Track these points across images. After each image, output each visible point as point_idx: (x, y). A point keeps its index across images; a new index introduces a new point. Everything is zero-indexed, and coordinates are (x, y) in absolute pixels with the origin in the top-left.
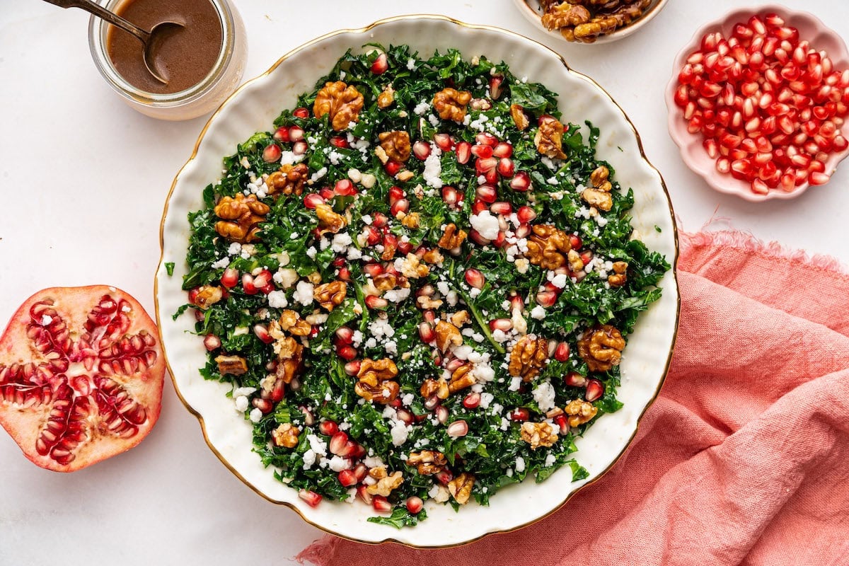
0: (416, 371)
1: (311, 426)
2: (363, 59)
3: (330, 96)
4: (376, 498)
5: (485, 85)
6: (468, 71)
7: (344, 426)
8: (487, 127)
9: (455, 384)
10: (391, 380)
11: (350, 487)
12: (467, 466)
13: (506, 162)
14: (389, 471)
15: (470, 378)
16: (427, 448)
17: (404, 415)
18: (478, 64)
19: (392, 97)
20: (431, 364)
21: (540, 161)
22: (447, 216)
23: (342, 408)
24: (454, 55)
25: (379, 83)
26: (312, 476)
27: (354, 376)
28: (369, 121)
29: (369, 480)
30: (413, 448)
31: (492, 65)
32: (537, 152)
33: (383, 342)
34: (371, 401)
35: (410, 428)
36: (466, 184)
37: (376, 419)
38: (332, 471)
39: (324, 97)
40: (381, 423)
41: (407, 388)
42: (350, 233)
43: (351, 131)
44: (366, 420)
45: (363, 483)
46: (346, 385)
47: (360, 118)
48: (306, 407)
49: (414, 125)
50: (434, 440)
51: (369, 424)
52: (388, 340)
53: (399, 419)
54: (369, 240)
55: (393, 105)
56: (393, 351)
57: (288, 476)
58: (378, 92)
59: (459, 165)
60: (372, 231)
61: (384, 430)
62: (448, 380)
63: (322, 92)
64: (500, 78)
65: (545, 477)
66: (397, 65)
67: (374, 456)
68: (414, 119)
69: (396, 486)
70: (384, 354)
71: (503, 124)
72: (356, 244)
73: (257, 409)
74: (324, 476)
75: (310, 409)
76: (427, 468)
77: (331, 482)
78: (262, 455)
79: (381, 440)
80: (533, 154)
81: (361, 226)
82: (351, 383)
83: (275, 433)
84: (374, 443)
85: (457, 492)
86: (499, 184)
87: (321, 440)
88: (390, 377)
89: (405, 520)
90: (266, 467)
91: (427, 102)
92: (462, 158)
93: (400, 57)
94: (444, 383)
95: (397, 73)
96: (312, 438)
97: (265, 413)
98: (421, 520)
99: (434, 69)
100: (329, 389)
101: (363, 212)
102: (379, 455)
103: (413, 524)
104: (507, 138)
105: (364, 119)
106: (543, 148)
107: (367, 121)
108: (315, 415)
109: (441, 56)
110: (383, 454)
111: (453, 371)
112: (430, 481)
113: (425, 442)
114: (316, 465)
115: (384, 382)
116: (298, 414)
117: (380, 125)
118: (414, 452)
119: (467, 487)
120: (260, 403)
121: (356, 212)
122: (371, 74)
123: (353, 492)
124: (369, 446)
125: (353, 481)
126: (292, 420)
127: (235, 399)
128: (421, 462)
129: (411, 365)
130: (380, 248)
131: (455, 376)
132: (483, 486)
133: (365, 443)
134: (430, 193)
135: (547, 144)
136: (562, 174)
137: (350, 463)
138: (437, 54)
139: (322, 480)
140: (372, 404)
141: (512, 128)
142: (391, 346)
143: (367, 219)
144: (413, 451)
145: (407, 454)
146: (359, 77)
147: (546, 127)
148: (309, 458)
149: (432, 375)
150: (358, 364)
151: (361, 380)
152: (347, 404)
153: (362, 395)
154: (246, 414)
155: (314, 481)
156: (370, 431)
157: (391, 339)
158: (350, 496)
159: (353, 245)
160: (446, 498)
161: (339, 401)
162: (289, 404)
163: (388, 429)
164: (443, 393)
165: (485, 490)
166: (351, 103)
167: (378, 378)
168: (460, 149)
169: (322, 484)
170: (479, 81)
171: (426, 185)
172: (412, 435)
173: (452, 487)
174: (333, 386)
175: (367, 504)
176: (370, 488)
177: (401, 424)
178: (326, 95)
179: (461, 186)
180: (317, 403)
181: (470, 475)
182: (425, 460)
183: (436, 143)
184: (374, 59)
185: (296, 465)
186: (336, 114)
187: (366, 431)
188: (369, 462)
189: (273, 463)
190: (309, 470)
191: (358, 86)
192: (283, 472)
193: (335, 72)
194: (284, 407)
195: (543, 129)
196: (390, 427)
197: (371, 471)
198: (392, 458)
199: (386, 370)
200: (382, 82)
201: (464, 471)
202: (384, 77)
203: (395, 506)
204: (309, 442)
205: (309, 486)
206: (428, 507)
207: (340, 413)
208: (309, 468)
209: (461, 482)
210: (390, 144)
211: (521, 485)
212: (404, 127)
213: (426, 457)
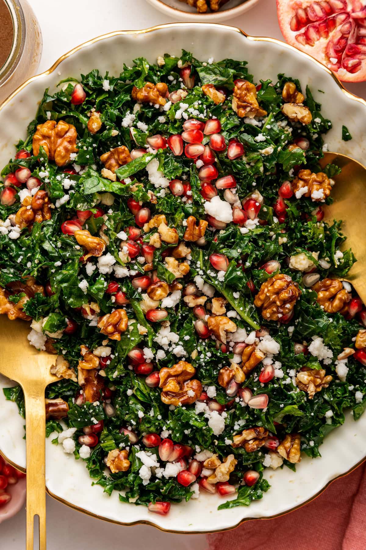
0: (207, 363)
1: (136, 444)
2: (61, 95)
3: (45, 137)
4: (218, 486)
5: (177, 79)
6: (160, 72)
7: (165, 434)
8: (190, 112)
9: (247, 364)
10: (191, 379)
11: (192, 484)
12: (287, 429)
13: (217, 138)
14: (221, 459)
15: (259, 354)
16: (246, 427)
17: (214, 405)
18: (164, 63)
19: (99, 120)
20: (219, 354)
21: (244, 123)
22: (184, 210)
23: (157, 419)
24: (142, 64)
25: (83, 112)
26: (153, 489)
27: (156, 387)
28: (87, 148)
29: (206, 473)
30: (234, 431)
31: (177, 60)
32: (239, 117)
33: (171, 349)
34: (180, 404)
35: (224, 414)
36: (188, 174)
37: (190, 418)
38: (170, 478)
39: (39, 140)
40: (196, 420)
41: (207, 381)
42: (112, 253)
43: (74, 161)
44: (182, 423)
45: (202, 476)
46: (153, 398)
47: (78, 147)
48: (126, 428)
49: (127, 138)
50: (249, 419)
51: (187, 425)
52: (174, 346)
53: (212, 410)
54: (130, 254)
55: (103, 128)
56: (182, 354)
57: (133, 496)
58: (85, 119)
59: (176, 157)
60: (130, 245)
61: (202, 425)
62: (239, 364)
63: (37, 136)
64: (188, 67)
65: (361, 412)
66: (94, 90)
67: (202, 451)
68: (125, 132)
69: (232, 469)
70: (176, 359)
71: (202, 104)
72: (119, 261)
73: (84, 446)
74: (165, 484)
75: (130, 428)
76: (252, 445)
77: (173, 487)
78: (103, 485)
79: (203, 435)
80: (236, 120)
81: (118, 244)
82: (157, 394)
83: (108, 461)
84: (197, 439)
85: (288, 453)
86: (216, 160)
87: (150, 454)
88: (189, 377)
89: (250, 496)
90: (110, 495)
91: (131, 113)
92: (177, 150)
93: (95, 83)
94: (237, 368)
95: (97, 97)
96: (142, 455)
97: (92, 446)
98: (265, 491)
99: (128, 82)
100: (139, 406)
101: (117, 230)
102: (206, 449)
103: (259, 497)
104: (211, 115)
105: (82, 147)
106: (242, 112)
107: (85, 148)
108: (136, 432)
109: (130, 68)
110: (209, 446)
111: (241, 354)
112: (260, 454)
113: (242, 422)
114: (153, 477)
115: (185, 384)
116: (121, 438)
117: (98, 148)
118: (236, 435)
119: (295, 446)
120: (86, 439)
121: (110, 232)
122: (73, 106)
123: (196, 488)
124: (194, 444)
125: (191, 478)
126: (117, 445)
127: (62, 444)
128: (245, 442)
129: (202, 360)
130: (141, 259)
131: (245, 358)
132: (309, 440)
133: (190, 442)
134: (162, 194)
135: (245, 107)
136: (268, 127)
137: (183, 464)
138: (125, 69)
139: (165, 488)
140: (182, 406)
141: (211, 105)
142: (179, 350)
143: (123, 236)
144: (234, 434)
145: (231, 438)
146: (64, 112)
147: (239, 92)
148: (145, 474)
149: (224, 362)
150: (156, 375)
151: (164, 390)
152: (161, 414)
153: (170, 403)
154: (75, 455)
155: (157, 491)
156: (190, 430)
157: (177, 344)
158: (194, 492)
159: (117, 263)
160: (280, 462)
161: (152, 413)
162: (110, 431)
163: (204, 423)
164: (240, 376)
165: (312, 444)
166: (66, 136)
167: (179, 383)
168: (172, 143)
169: (166, 491)
170: (171, 78)
171: (155, 188)
172: (228, 421)
173: (282, 451)
174: (142, 403)
175: (213, 494)
176: (210, 479)
177: (215, 414)
178: (40, 138)
179: (184, 177)
180: (134, 423)
181: (294, 435)
182: (248, 439)
183: (151, 146)
184: (71, 92)
185: (136, 485)
186: (55, 151)
187: (186, 432)
188: (200, 457)
189: (115, 489)
190: (149, 484)
191: (67, 119)
192: (127, 493)
193: (41, 114)
194: (107, 436)
195: (237, 94)
196: (207, 420)
197: (205, 464)
198: (219, 447)
199: (184, 373)
200: (86, 110)
201: (287, 434)
202: (85, 104)
203: (238, 486)
204: (139, 459)
205: (154, 498)
206: (267, 476)
207: (157, 424)
208: (148, 482)
209: (288, 444)
210: (113, 162)
211: (342, 427)
212: (119, 143)
213: (248, 435)
